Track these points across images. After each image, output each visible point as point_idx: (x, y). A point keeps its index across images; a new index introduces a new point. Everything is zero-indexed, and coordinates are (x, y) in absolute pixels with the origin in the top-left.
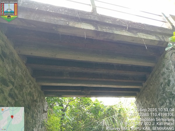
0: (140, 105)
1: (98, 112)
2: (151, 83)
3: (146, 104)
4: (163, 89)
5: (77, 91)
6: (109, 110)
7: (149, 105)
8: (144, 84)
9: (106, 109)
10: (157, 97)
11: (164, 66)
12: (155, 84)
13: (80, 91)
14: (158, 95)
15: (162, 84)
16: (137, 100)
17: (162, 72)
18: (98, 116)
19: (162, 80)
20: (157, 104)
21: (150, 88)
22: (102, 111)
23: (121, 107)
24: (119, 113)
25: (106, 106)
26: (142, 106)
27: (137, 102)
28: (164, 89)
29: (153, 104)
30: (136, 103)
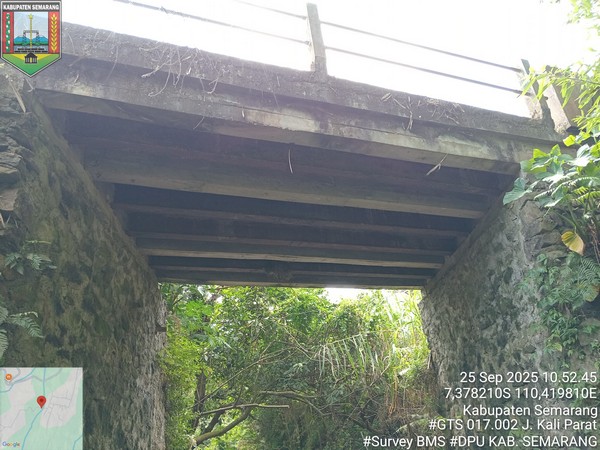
0: (431, 316)
1: (310, 320)
2: (467, 265)
3: (447, 315)
4: (493, 287)
5: (253, 271)
6: (342, 316)
7: (455, 319)
8: (450, 260)
9: (333, 315)
10: (477, 306)
11: (502, 227)
12: (476, 268)
13: (262, 271)
14: (478, 300)
15: (490, 275)
16: (424, 299)
17: (494, 241)
18: (310, 329)
19: (492, 265)
20: (475, 322)
21: (462, 275)
22: (321, 318)
23: (377, 314)
24: (370, 330)
25: (335, 306)
26: (438, 318)
27: (424, 304)
28: (495, 288)
29: (465, 319)
30: (422, 306)
